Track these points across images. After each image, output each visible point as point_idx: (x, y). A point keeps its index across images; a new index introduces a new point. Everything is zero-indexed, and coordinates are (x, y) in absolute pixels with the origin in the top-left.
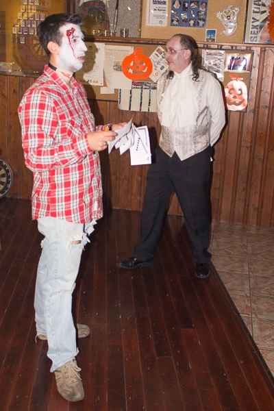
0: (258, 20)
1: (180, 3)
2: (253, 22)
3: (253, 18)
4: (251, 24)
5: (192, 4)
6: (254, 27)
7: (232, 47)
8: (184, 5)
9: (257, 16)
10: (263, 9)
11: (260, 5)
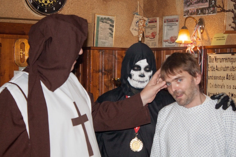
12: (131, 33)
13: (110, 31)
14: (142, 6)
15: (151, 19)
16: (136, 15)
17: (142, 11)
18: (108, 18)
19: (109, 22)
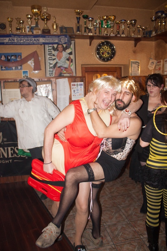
0: (52, 64)
1: (5, 57)
2: (49, 65)
3: (49, 63)
4: (48, 66)
5: (13, 57)
6: (50, 68)
7: (39, 79)
8: (8, 58)
9: (51, 62)
10: (54, 57)
11: (52, 56)
12: (149, 69)
13: (138, 68)
14: (154, 55)
15: (158, 61)
16: (151, 60)
17: (154, 58)
18: (137, 62)
19: (137, 63)
